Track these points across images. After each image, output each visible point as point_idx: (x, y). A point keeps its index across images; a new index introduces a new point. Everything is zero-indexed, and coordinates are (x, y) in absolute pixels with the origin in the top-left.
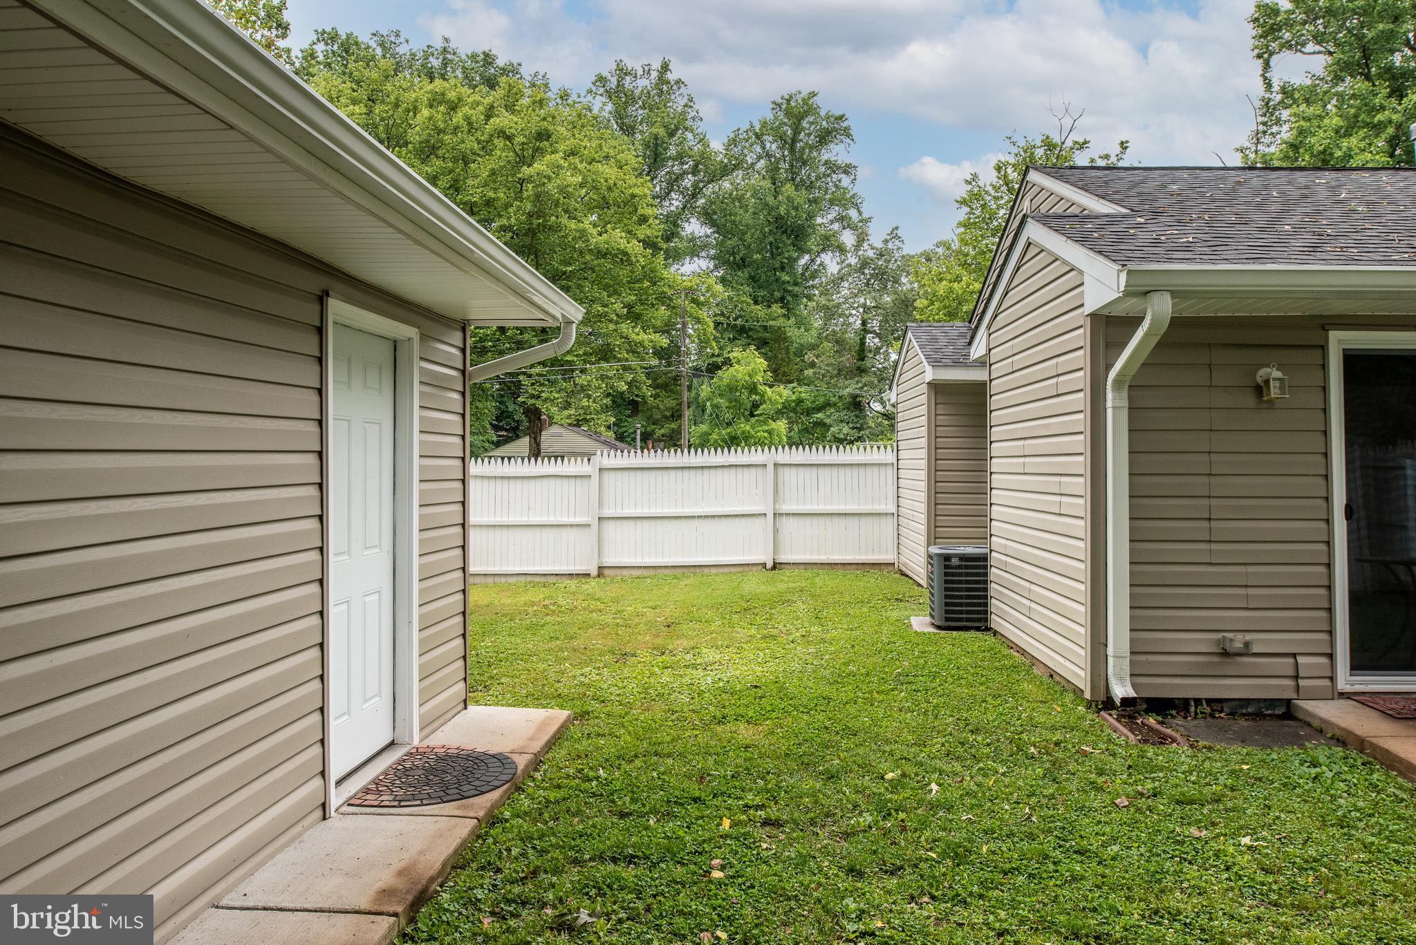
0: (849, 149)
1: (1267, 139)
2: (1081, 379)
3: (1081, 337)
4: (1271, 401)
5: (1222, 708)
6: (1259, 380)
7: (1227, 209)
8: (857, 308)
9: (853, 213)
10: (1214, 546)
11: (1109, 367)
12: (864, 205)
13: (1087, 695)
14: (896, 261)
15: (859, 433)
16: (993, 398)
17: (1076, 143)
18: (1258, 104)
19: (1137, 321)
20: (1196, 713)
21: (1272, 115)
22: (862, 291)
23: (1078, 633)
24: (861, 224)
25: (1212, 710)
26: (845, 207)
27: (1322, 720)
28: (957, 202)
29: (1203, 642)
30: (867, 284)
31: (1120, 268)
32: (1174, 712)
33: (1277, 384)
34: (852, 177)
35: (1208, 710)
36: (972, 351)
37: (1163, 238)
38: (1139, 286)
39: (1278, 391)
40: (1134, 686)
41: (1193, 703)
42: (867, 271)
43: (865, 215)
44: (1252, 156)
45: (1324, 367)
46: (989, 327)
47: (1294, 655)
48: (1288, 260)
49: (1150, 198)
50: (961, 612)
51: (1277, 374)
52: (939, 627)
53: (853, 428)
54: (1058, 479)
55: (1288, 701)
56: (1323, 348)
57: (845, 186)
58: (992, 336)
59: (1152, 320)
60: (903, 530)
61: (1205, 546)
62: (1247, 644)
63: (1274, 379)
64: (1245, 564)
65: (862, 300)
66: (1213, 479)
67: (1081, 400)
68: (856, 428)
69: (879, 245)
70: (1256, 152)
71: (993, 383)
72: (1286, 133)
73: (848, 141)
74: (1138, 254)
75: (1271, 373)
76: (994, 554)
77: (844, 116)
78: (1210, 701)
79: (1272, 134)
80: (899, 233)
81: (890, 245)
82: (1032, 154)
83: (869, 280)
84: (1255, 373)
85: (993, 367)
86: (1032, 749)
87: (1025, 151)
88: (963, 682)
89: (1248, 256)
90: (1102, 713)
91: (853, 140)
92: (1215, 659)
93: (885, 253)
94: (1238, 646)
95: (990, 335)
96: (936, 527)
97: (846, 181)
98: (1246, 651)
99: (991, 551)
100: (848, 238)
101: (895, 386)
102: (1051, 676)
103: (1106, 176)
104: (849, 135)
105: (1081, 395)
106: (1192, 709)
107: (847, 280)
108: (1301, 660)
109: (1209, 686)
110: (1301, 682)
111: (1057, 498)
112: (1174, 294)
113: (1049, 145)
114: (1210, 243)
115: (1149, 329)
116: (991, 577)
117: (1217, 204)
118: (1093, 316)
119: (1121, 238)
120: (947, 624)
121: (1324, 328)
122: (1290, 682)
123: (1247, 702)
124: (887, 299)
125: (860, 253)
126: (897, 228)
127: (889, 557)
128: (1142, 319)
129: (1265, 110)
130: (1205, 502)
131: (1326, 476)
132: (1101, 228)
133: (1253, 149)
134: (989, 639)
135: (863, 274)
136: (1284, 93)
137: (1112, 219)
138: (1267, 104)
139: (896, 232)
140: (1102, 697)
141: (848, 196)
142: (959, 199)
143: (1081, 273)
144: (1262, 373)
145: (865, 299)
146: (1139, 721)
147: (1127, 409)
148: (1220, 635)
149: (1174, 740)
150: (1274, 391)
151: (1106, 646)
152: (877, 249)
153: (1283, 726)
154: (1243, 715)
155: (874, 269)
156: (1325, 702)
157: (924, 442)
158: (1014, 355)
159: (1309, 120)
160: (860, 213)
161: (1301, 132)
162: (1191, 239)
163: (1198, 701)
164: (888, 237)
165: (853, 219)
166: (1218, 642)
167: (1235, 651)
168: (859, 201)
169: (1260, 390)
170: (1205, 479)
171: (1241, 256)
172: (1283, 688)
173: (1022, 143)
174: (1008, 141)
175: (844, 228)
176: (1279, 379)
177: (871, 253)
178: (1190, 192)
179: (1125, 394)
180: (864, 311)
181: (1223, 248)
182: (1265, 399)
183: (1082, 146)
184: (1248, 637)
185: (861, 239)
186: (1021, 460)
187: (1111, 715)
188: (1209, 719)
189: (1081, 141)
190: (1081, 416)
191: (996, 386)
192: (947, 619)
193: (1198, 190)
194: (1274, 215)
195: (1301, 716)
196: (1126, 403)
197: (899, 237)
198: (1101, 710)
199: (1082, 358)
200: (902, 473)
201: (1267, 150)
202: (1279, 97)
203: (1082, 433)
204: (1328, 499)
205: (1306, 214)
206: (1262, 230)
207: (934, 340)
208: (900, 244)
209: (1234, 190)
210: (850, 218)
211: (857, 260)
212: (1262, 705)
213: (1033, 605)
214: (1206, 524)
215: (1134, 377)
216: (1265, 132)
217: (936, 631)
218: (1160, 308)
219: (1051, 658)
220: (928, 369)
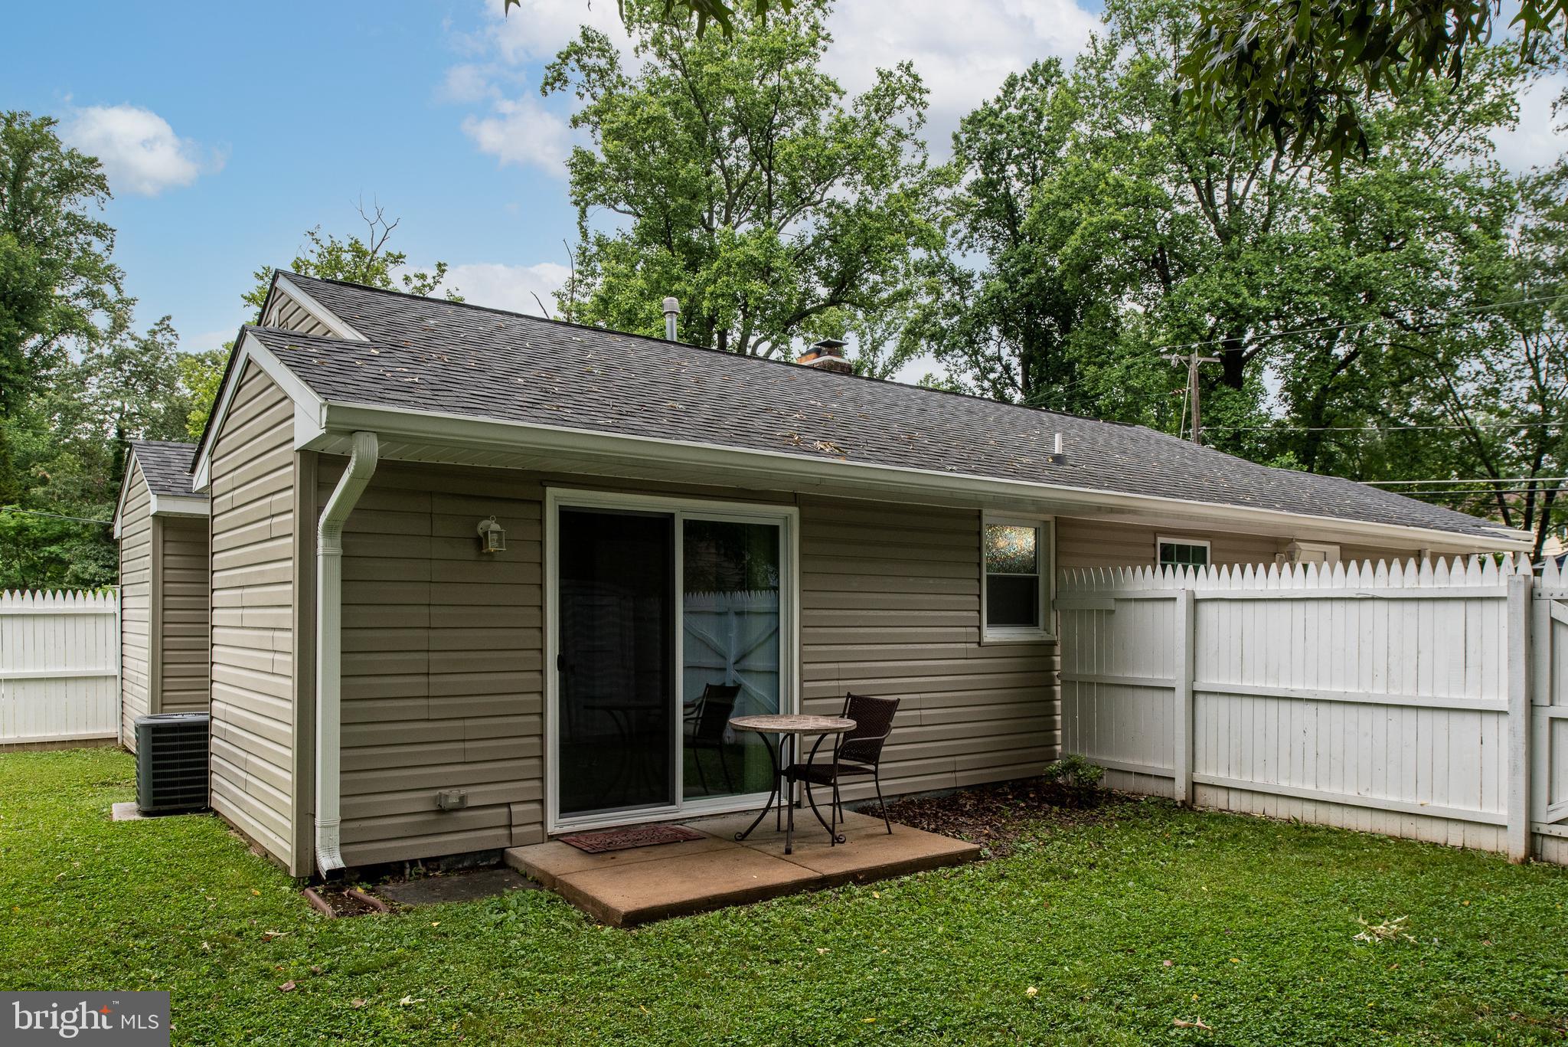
0: (102, 205)
1: (583, 289)
2: (290, 522)
3: (291, 475)
4: (490, 554)
5: (439, 866)
6: (480, 532)
7: (473, 353)
8: (111, 412)
9: (108, 289)
10: (433, 702)
11: (320, 510)
12: (125, 281)
13: (293, 873)
14: (167, 359)
15: (112, 573)
16: (215, 538)
17: (390, 254)
18: (575, 251)
19: (342, 462)
20: (411, 875)
21: (588, 265)
22: (118, 392)
23: (284, 803)
24: (120, 306)
25: (428, 869)
26: (97, 279)
27: (528, 865)
28: (245, 298)
29: (419, 801)
30: (126, 384)
31: (323, 401)
32: (387, 878)
33: (495, 536)
34: (108, 242)
35: (423, 870)
36: (195, 479)
37: (388, 374)
38: (348, 424)
39: (496, 544)
40: (343, 856)
41: (408, 865)
42: (125, 367)
43: (127, 295)
44: (568, 303)
45: (541, 522)
46: (211, 454)
47: (508, 805)
48: (502, 413)
49: (399, 329)
50: (175, 792)
51: (495, 527)
52: (146, 814)
53: (104, 567)
54: (270, 633)
55: (503, 850)
56: (541, 504)
57: (98, 253)
58: (215, 465)
59: (357, 462)
60: (127, 696)
61: (424, 702)
62: (462, 798)
63: (492, 532)
64: (464, 718)
65: (118, 404)
66: (432, 633)
67: (289, 546)
68: (109, 567)
69: (144, 336)
70: (572, 300)
71: (216, 520)
72: (599, 284)
73: (102, 194)
74: (351, 389)
75: (489, 526)
76: (215, 722)
77: (96, 160)
78: (426, 861)
79: (587, 284)
80: (172, 324)
81: (159, 338)
82: (338, 257)
83: (129, 378)
84: (476, 526)
85: (216, 501)
86: (205, 945)
87: (330, 253)
88: (148, 877)
89: (465, 405)
90: (308, 891)
91: (109, 194)
92: (432, 817)
93: (152, 347)
94: (453, 800)
95: (212, 463)
96: (163, 691)
97: (97, 246)
98: (461, 807)
99: (212, 718)
100: (100, 320)
101: (119, 517)
102: (266, 856)
103: (365, 297)
104: (103, 187)
105: (290, 540)
106: (408, 871)
107: (96, 375)
108: (514, 808)
109: (425, 845)
110: (514, 830)
111: (270, 656)
112: (381, 436)
113: (358, 252)
114: (435, 387)
115: (355, 471)
116: (212, 749)
117: (467, 346)
118: (304, 452)
119: (344, 368)
120: (157, 808)
121: (541, 484)
122: (504, 832)
123: (461, 857)
124: (158, 406)
125: (115, 342)
126: (169, 318)
127: (111, 731)
128: (349, 459)
129: (582, 258)
130: (424, 656)
131: (541, 628)
132: (328, 353)
133: (569, 296)
134: (207, 820)
135: (121, 369)
136: (599, 246)
137: (344, 345)
138: (584, 253)
139: (167, 322)
140: (309, 872)
141: (102, 266)
142: (247, 295)
143: (293, 402)
144: (483, 524)
145: (123, 403)
146: (345, 893)
147: (339, 558)
148: (437, 792)
149: (375, 908)
150: (492, 546)
151: (314, 816)
152: (140, 341)
153: (491, 876)
154: (459, 870)
155: (135, 366)
156: (533, 847)
157: (148, 587)
158: (234, 489)
159: (618, 277)
160: (119, 291)
161: (611, 288)
162: (416, 380)
163: (413, 863)
164: (157, 328)
165: (109, 297)
166: (435, 799)
167: (450, 807)
168: (118, 275)
169: (480, 542)
170: (424, 633)
171: (458, 404)
172: (497, 838)
173: (327, 243)
174: (310, 237)
175: (95, 307)
176: (498, 532)
177: (131, 345)
178: (445, 329)
179: (338, 540)
180: (121, 418)
181: (446, 393)
182: (484, 551)
183: (398, 259)
184: (463, 791)
185: (119, 325)
186: (239, 612)
187: (316, 891)
188: (423, 880)
189: (396, 253)
190: (290, 563)
191: (218, 524)
192: (155, 803)
193: (455, 328)
194: (515, 366)
195: (511, 863)
196: (339, 551)
197: (172, 330)
198: (307, 886)
199: (291, 497)
200: (127, 626)
201: (582, 300)
202: (595, 249)
203: (290, 582)
204: (542, 651)
205: (546, 370)
206: (495, 379)
207: (167, 462)
208: (173, 339)
209: (491, 334)
210: (104, 296)
211: (111, 351)
212: (478, 856)
213: (250, 778)
214: (424, 679)
215: (348, 522)
216: (581, 281)
217: (141, 818)
218: (366, 451)
219: (265, 835)
220: (153, 498)
